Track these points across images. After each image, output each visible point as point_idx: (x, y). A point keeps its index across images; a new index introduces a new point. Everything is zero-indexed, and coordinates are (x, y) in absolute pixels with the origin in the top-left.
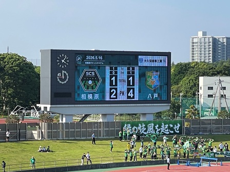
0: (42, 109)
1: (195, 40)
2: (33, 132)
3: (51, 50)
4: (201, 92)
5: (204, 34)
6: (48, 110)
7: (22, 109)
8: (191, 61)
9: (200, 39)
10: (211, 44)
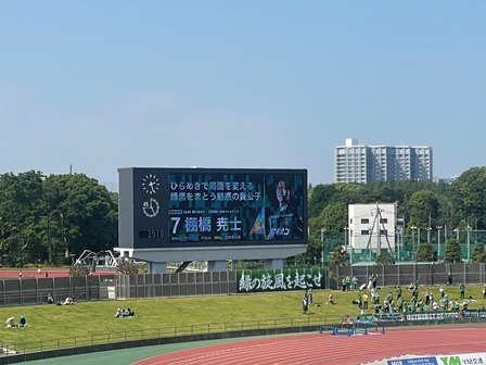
0: (122, 255)
2: (109, 288)
4: (351, 226)
6: (131, 255)
7: (92, 255)
8: (336, 182)
10: (364, 157)
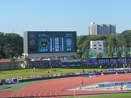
1: (90, 26)
2: (21, 65)
3: (28, 32)
4: (91, 47)
5: (94, 23)
6: (27, 56)
9: (92, 25)
10: (97, 27)
